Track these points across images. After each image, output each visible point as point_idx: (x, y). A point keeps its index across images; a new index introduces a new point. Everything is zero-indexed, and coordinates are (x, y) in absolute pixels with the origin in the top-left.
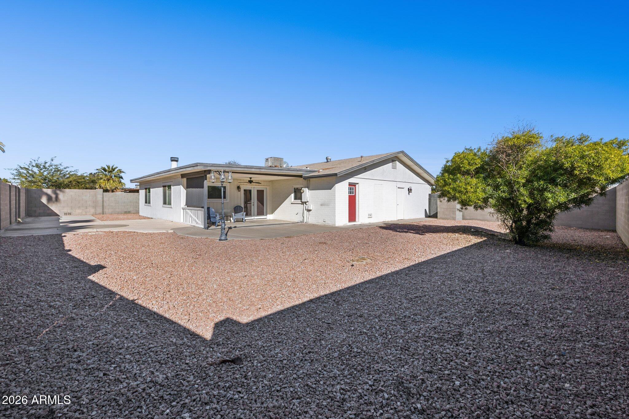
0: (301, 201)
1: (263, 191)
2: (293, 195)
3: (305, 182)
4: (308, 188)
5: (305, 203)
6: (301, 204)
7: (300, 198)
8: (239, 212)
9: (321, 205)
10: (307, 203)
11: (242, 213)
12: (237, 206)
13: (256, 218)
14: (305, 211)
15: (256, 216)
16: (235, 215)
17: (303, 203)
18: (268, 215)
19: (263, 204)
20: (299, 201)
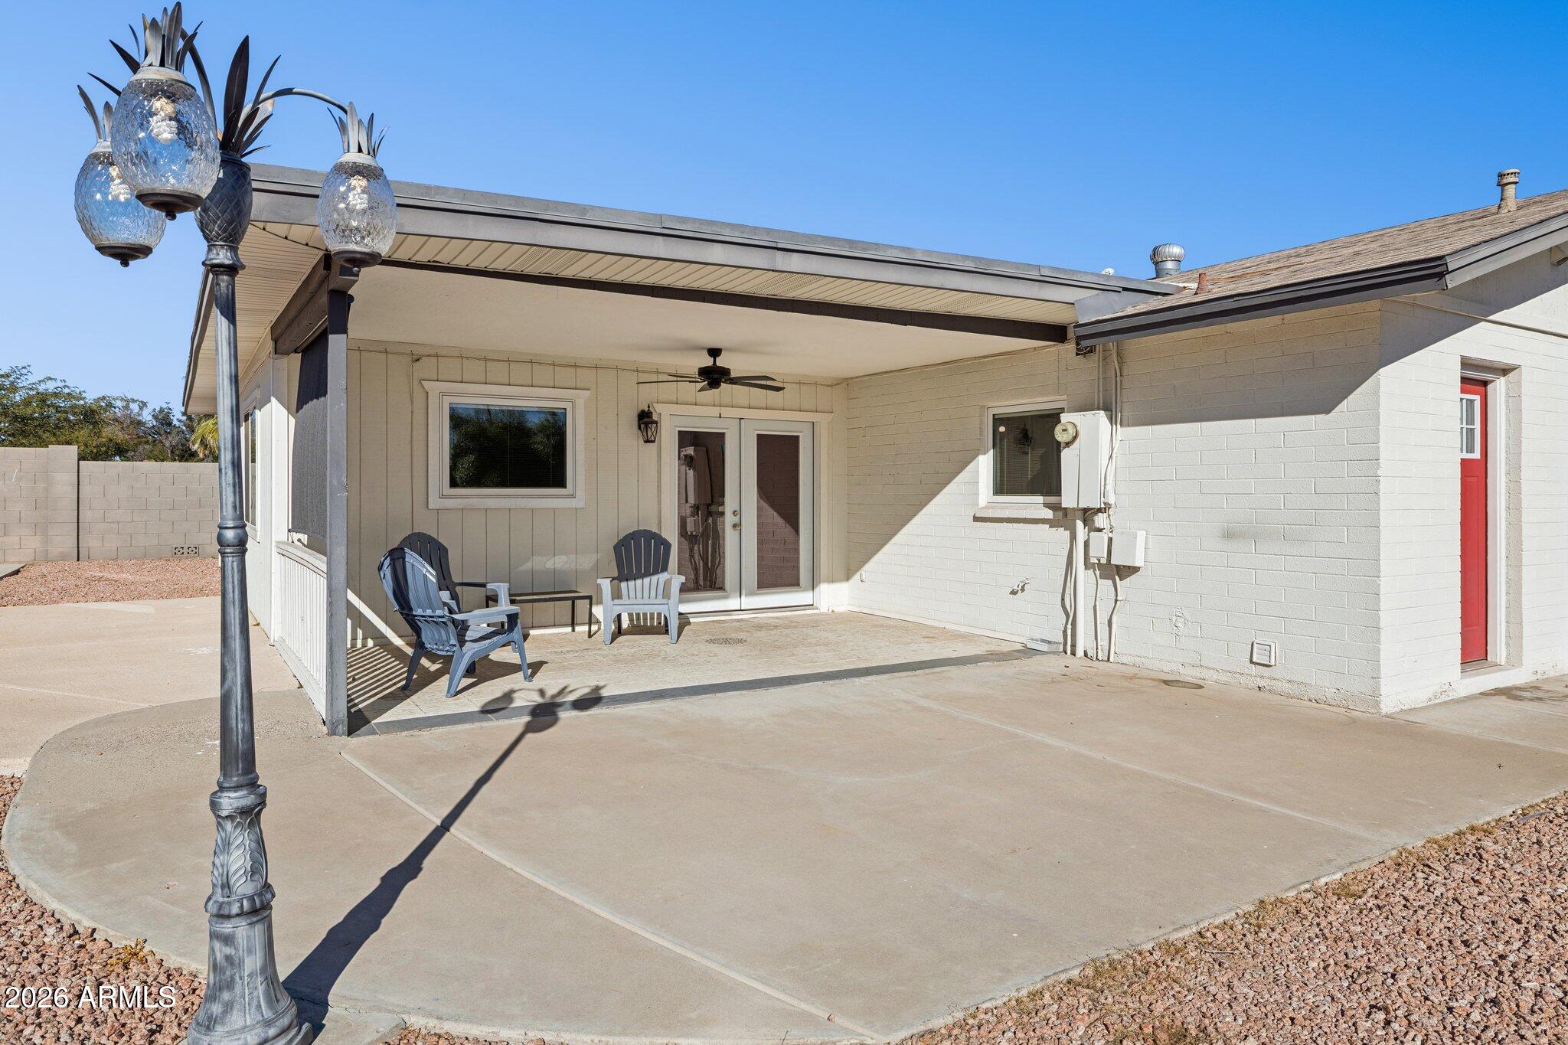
0: (1056, 507)
1: (793, 442)
2: (984, 465)
3: (1084, 372)
4: (1107, 408)
5: (1087, 515)
6: (1052, 523)
7: (1047, 482)
8: (647, 574)
9: (1229, 535)
10: (1100, 520)
11: (663, 577)
12: (635, 536)
13: (748, 602)
14: (1085, 578)
15: (750, 594)
16: (617, 595)
17: (1063, 517)
18: (824, 588)
19: (792, 520)
20: (1034, 505)
